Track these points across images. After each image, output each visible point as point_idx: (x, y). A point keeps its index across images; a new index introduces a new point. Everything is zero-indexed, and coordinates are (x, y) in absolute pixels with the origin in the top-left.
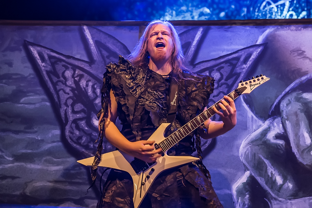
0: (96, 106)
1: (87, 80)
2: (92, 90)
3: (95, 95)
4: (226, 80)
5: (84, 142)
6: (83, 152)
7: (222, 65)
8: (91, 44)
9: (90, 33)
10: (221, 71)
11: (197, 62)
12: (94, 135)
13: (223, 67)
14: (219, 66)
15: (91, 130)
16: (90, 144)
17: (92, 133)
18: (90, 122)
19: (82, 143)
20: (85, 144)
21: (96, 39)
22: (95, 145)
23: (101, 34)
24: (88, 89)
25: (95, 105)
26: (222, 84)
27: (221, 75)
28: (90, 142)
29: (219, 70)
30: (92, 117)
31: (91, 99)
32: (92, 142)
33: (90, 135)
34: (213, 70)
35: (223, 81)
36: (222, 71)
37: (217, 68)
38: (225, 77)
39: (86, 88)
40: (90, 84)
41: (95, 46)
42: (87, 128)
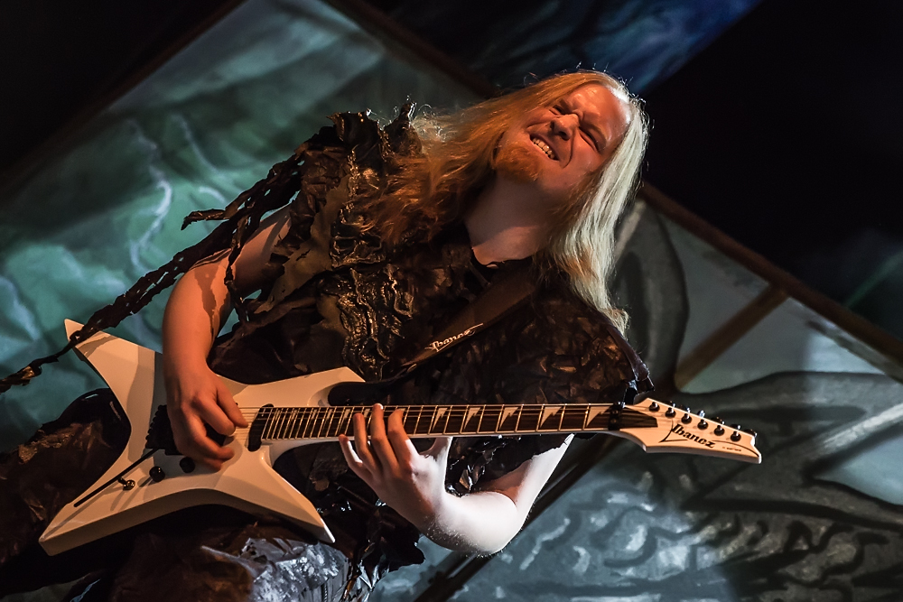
4: (858, 582)
7: (888, 534)
10: (867, 548)
11: (827, 477)
13: (881, 541)
14: (876, 531)
26: (836, 586)
27: (859, 559)
29: (863, 541)
34: (849, 530)
35: (845, 578)
36: (870, 549)
37: (866, 530)
38: (861, 571)
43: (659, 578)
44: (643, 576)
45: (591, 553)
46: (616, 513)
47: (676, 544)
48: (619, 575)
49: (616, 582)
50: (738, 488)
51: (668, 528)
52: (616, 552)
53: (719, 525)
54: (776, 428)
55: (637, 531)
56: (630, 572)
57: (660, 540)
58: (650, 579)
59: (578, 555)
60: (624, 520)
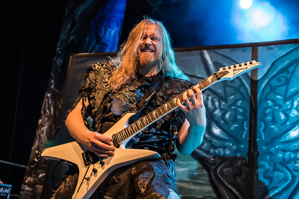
0: (216, 117)
1: (207, 94)
2: (211, 103)
3: (214, 108)
5: (205, 148)
6: (205, 156)
8: (210, 65)
9: (209, 55)
12: (214, 141)
15: (211, 137)
16: (210, 150)
17: (212, 140)
18: (210, 130)
19: (203, 149)
20: (206, 149)
21: (214, 60)
22: (215, 151)
23: (219, 55)
24: (208, 102)
25: (214, 115)
28: (210, 148)
30: (212, 126)
31: (211, 110)
32: (212, 148)
33: (210, 141)
39: (207, 101)
40: (210, 98)
41: (213, 66)
42: (208, 135)
43: (296, 120)
44: (292, 122)
45: (275, 125)
46: (271, 114)
47: (292, 111)
48: (287, 126)
49: (287, 127)
50: (292, 90)
51: (286, 109)
52: (280, 121)
53: (296, 100)
54: (286, 73)
55: (280, 114)
56: (288, 123)
57: (287, 112)
58: (294, 121)
59: (272, 128)
60: (275, 114)
